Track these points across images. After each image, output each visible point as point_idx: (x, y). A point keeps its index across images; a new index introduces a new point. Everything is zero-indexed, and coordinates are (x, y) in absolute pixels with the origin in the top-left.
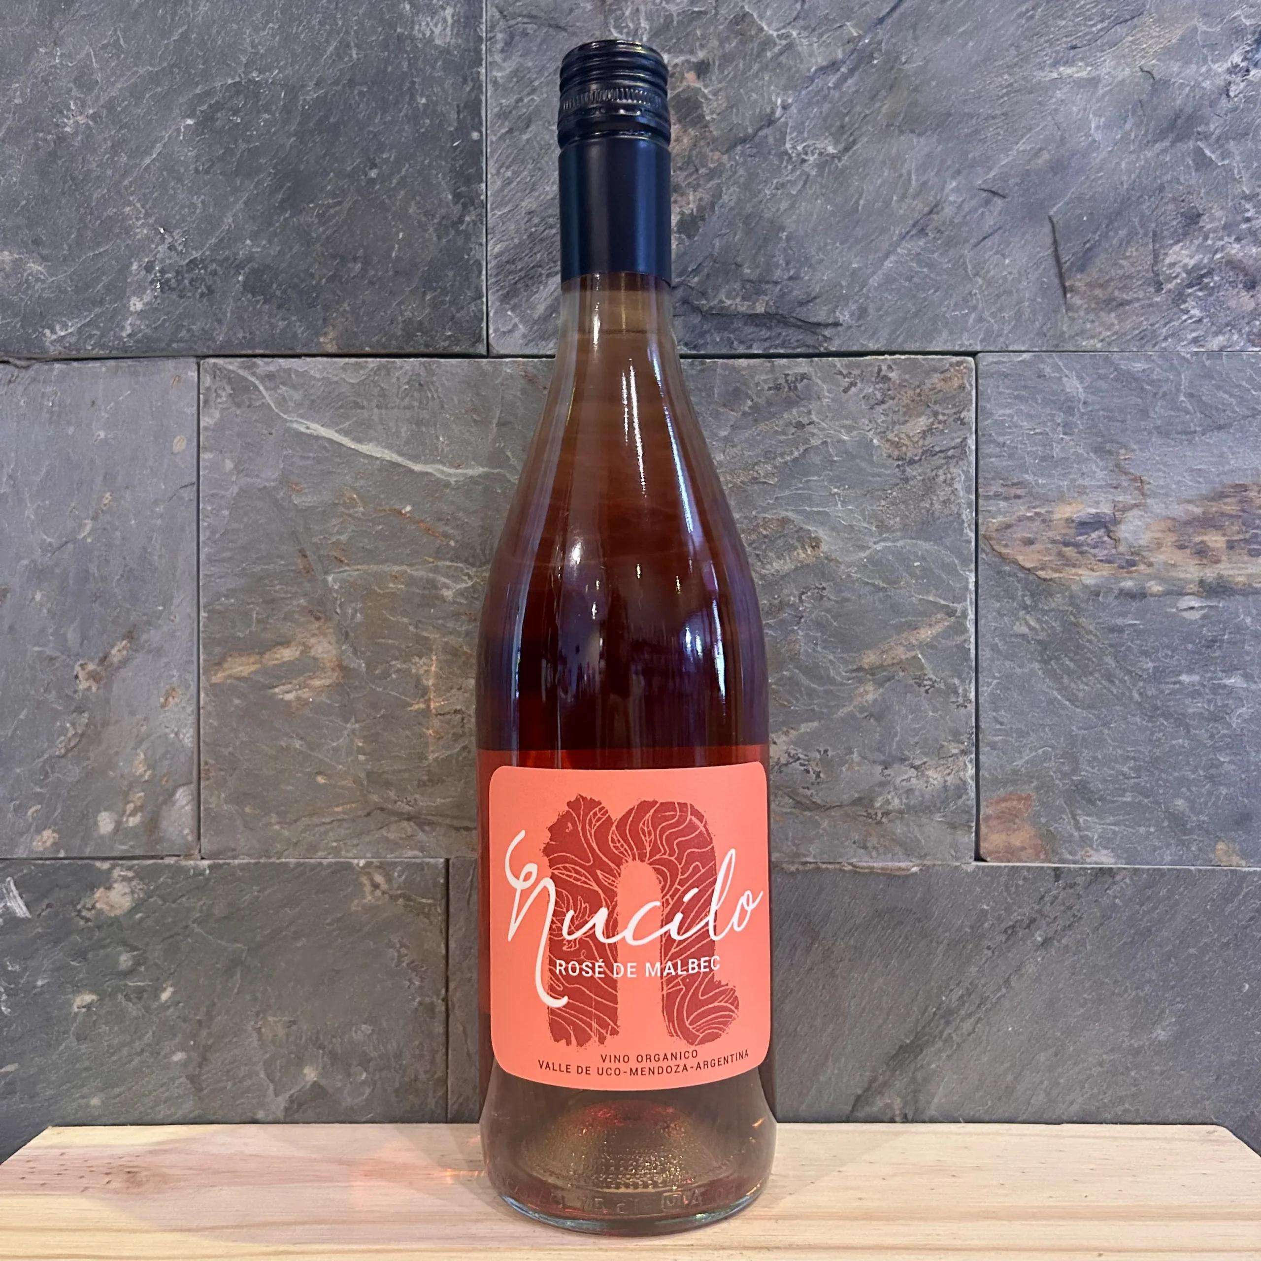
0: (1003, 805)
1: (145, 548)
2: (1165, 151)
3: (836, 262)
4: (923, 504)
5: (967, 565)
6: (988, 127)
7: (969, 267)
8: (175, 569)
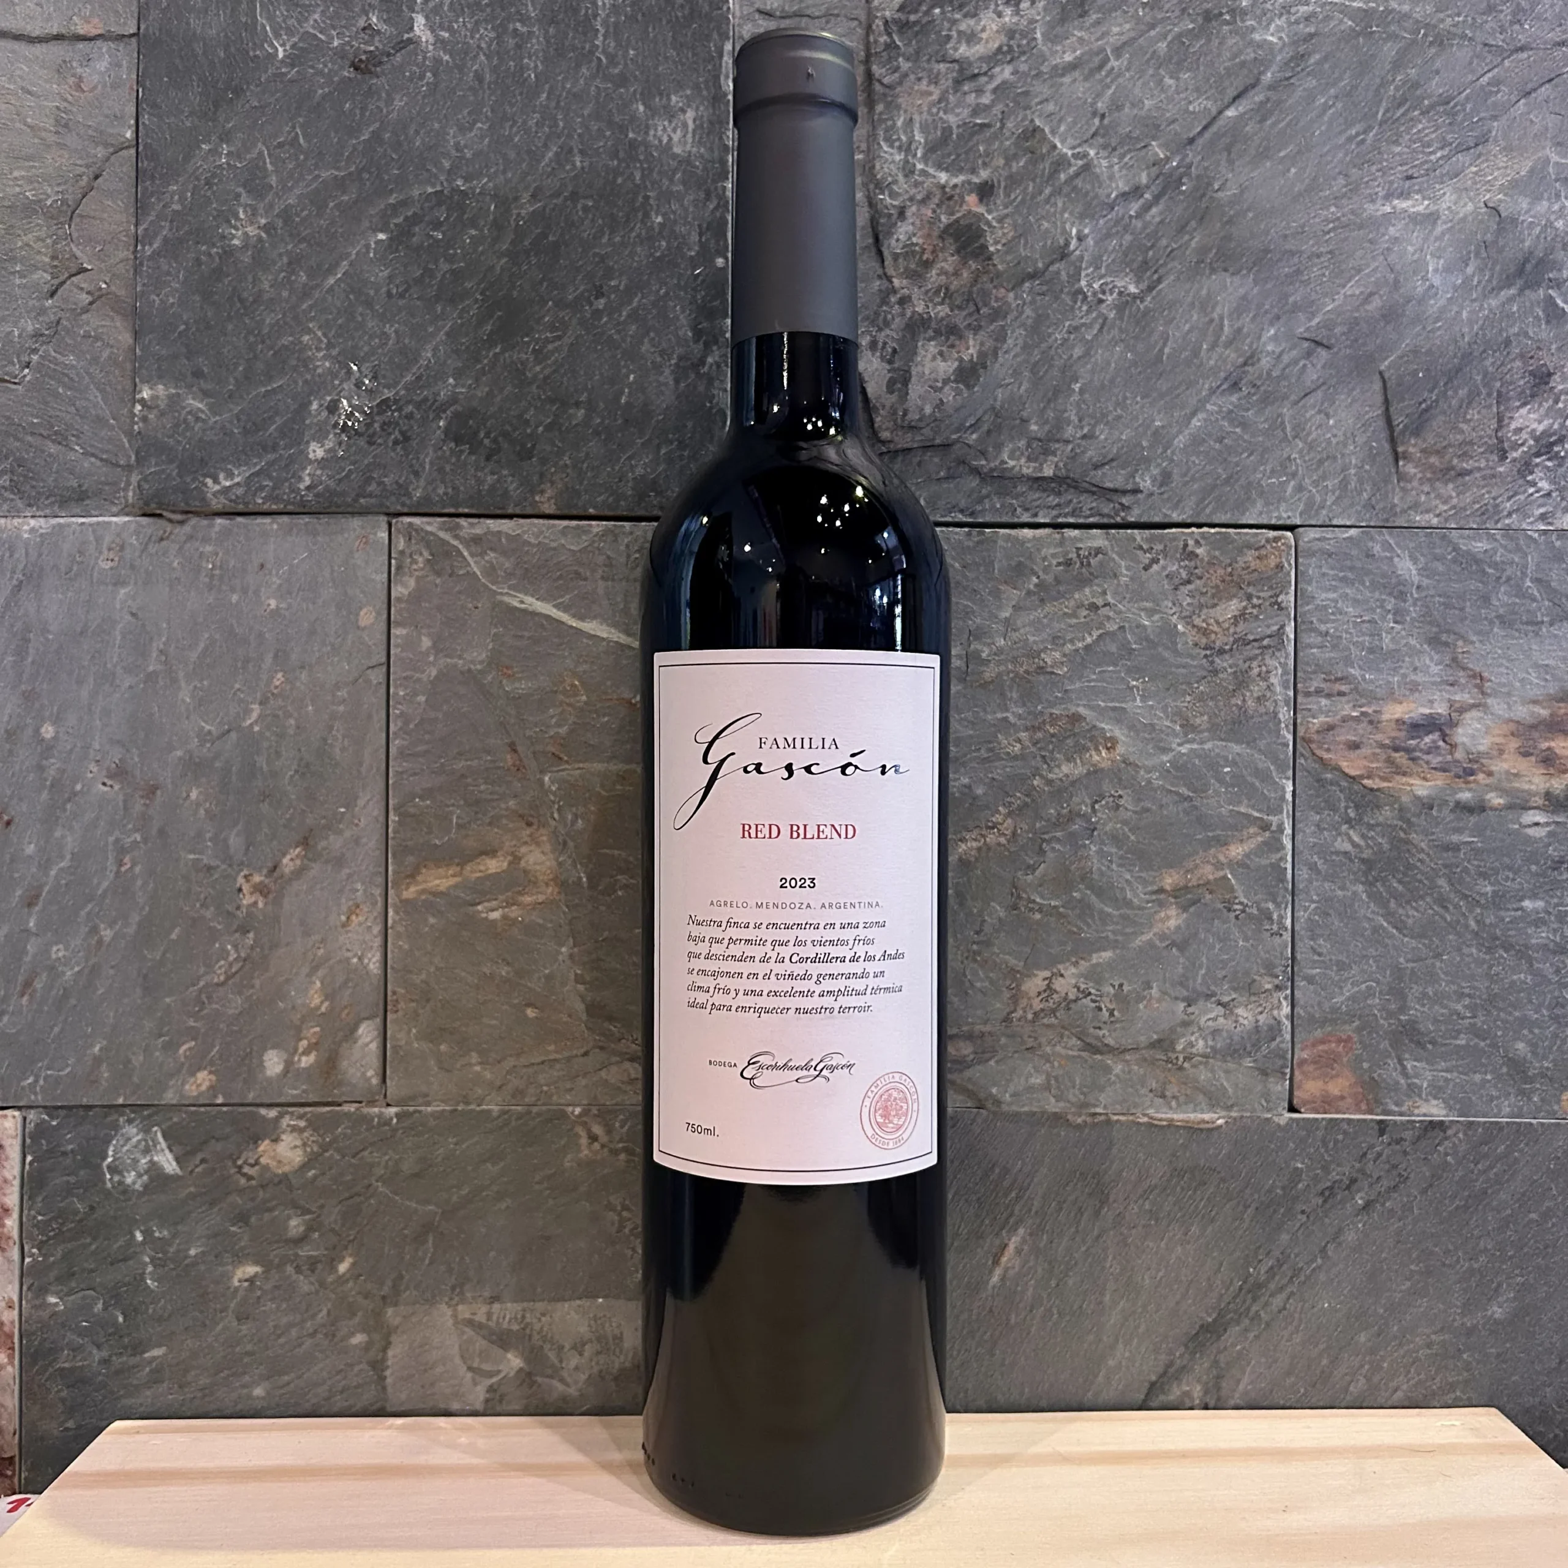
0: (1321, 1048)
1: (325, 740)
2: (1511, 300)
3: (1137, 418)
4: (1233, 701)
5: (1284, 772)
6: (1312, 266)
7: (1288, 429)
8: (361, 764)
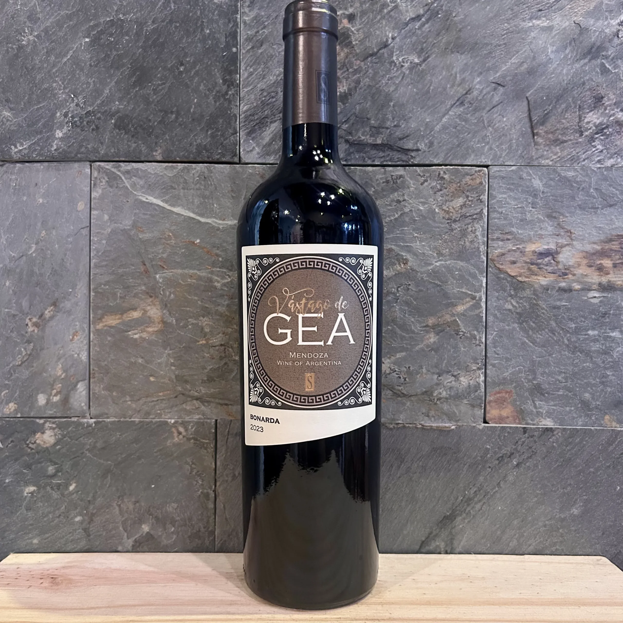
0: (498, 395)
1: (63, 259)
2: (585, 64)
3: (418, 118)
4: (460, 243)
5: (482, 274)
6: (496, 50)
7: (486, 122)
8: (78, 270)
